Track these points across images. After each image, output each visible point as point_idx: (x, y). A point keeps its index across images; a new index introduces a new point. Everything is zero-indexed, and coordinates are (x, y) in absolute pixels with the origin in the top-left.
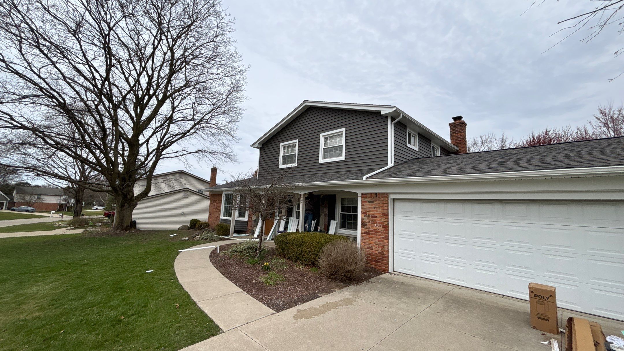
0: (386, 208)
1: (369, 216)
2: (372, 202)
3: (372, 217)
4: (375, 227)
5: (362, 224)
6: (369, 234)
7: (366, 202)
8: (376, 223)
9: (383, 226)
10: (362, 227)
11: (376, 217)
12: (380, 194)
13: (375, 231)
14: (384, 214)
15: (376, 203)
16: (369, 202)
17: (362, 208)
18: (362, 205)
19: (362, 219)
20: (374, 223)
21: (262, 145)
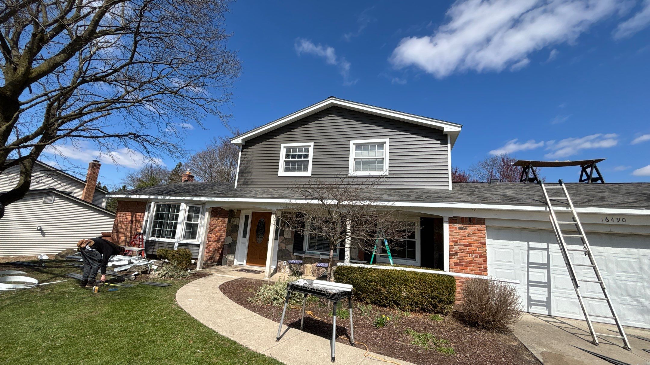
0: (484, 236)
1: (460, 245)
2: (465, 229)
3: (465, 245)
4: (470, 258)
5: (450, 254)
6: (461, 265)
8: (472, 253)
9: (481, 257)
11: (471, 246)
12: (474, 219)
13: (470, 263)
14: (481, 243)
15: (470, 230)
16: (460, 229)
17: (450, 235)
18: (450, 231)
19: (451, 247)
20: (468, 252)
21: (246, 142)
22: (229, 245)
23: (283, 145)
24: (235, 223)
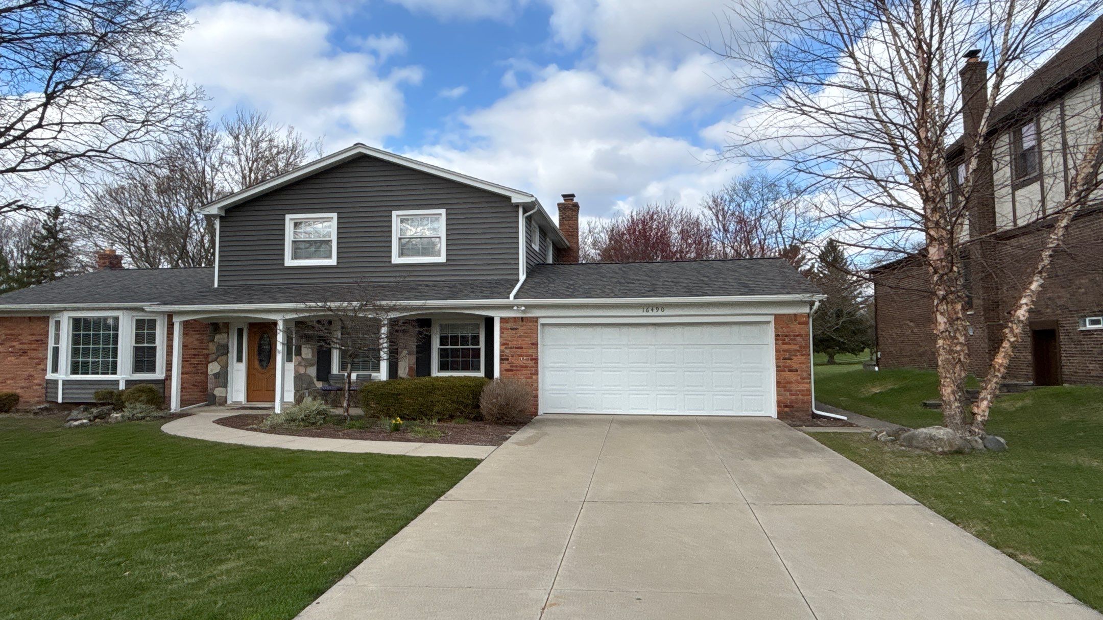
0: (535, 335)
1: (511, 348)
2: (516, 329)
3: (516, 348)
4: (521, 361)
5: (501, 359)
6: (512, 371)
7: (507, 329)
8: (522, 356)
9: (532, 359)
10: (501, 363)
11: (521, 348)
12: (527, 318)
13: (522, 367)
14: (533, 344)
15: (521, 330)
16: (511, 329)
17: (501, 337)
18: (502, 333)
19: (501, 351)
20: (520, 356)
21: (226, 211)
22: (216, 375)
23: (288, 217)
24: (223, 342)
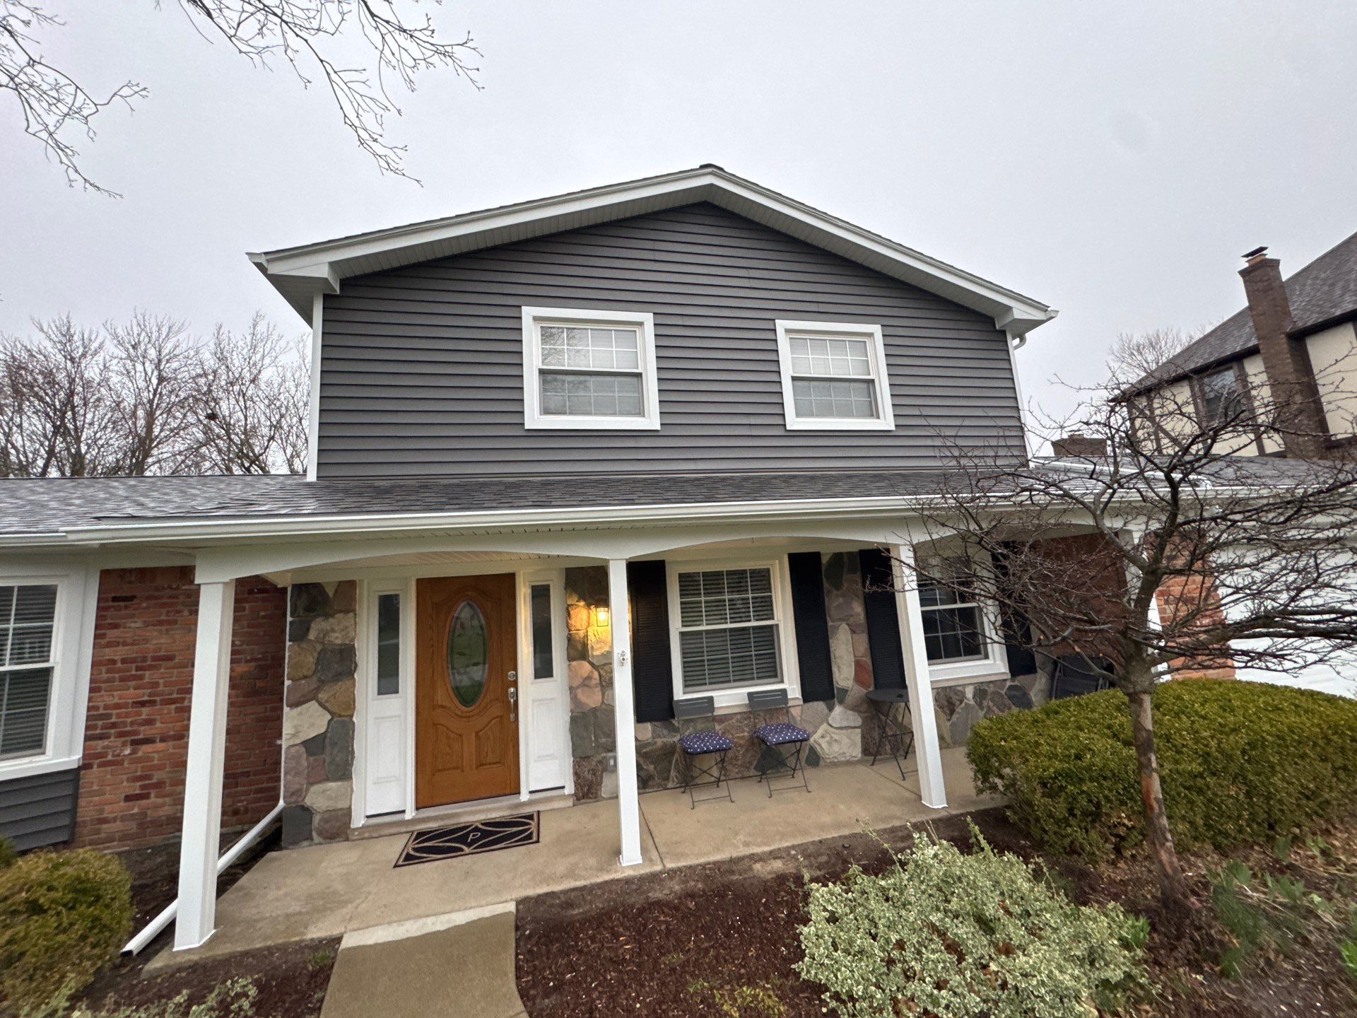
1: (1176, 602)
9: (1215, 623)
11: (1193, 600)
19: (1161, 611)
21: (344, 283)
22: (313, 746)
23: (528, 312)
24: (337, 639)
